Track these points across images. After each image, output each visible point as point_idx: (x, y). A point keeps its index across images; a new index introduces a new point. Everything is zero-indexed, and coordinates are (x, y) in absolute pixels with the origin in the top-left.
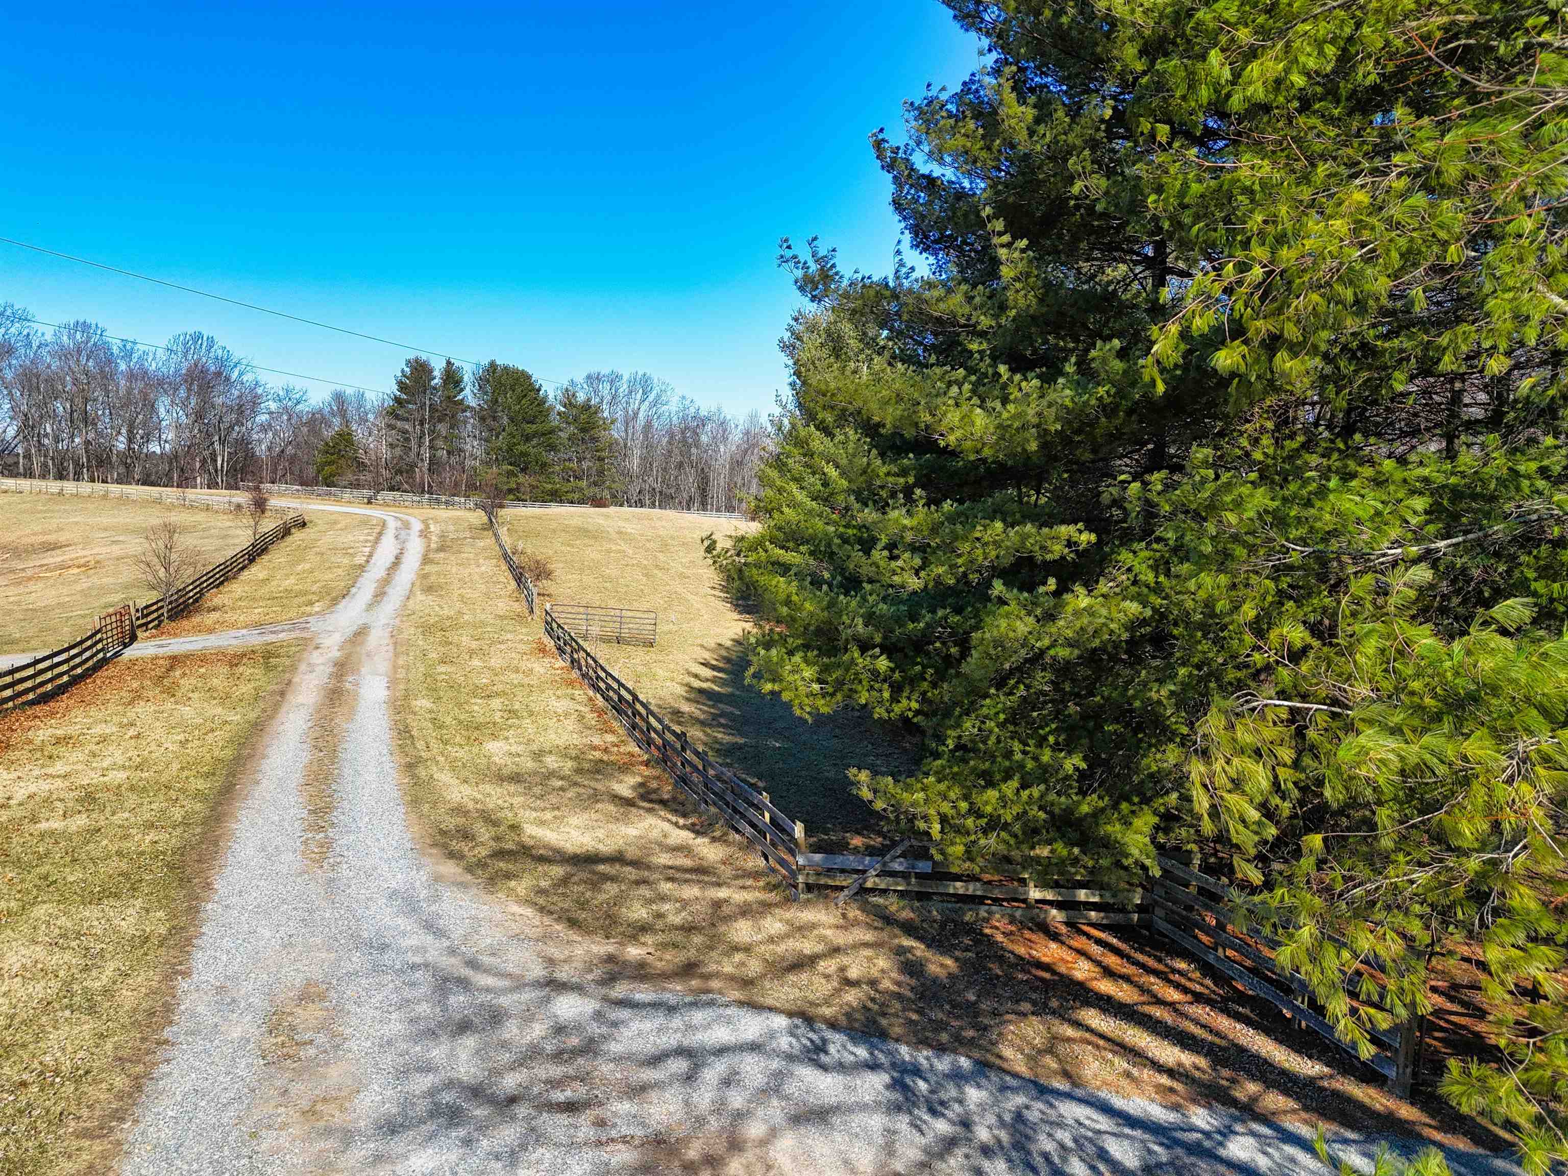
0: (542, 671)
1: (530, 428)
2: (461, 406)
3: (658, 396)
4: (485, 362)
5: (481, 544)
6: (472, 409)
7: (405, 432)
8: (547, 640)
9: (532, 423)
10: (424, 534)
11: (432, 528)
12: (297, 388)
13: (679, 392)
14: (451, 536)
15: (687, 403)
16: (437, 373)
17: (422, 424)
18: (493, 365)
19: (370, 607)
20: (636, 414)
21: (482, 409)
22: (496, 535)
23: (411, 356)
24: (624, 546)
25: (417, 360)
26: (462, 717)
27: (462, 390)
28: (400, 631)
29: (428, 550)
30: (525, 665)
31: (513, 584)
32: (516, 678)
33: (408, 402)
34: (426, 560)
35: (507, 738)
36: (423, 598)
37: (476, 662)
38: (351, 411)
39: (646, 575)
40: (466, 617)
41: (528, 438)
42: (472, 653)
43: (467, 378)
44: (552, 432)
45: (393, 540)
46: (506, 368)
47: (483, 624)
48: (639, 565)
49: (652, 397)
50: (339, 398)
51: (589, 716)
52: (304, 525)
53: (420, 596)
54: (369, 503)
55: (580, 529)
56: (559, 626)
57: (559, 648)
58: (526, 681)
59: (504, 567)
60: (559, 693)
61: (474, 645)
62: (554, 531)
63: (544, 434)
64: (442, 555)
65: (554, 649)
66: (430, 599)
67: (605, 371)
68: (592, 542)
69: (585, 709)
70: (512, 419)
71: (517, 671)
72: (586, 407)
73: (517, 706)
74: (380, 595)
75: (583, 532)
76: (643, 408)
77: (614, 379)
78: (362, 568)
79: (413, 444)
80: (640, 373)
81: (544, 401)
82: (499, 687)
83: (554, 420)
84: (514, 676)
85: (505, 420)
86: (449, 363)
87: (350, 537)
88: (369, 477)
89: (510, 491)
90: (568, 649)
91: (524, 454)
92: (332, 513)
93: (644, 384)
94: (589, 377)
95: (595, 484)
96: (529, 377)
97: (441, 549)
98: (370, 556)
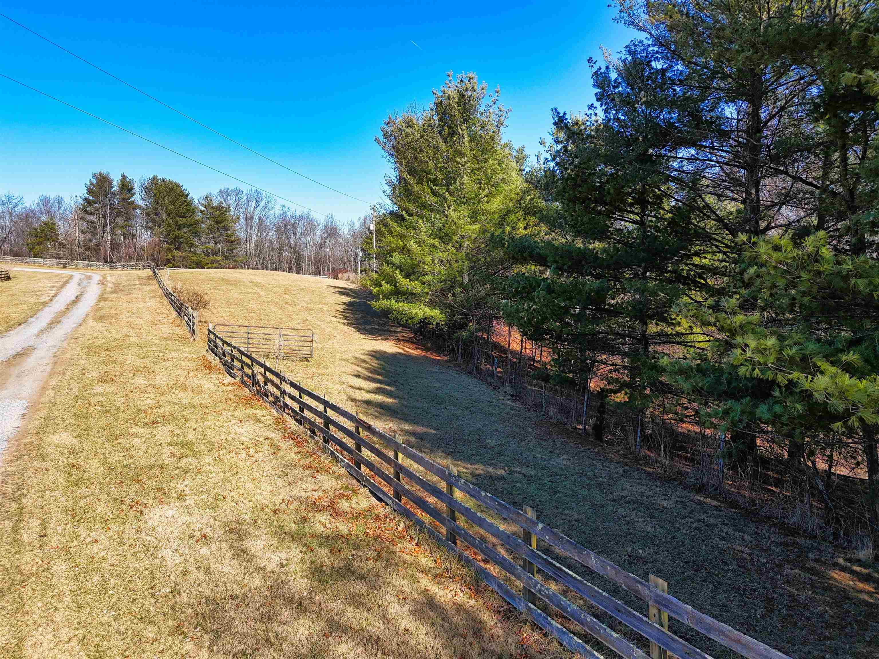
0: (212, 387)
1: (182, 221)
2: (133, 206)
3: (266, 205)
4: (149, 176)
5: (146, 288)
6: (141, 208)
7: (93, 222)
8: (211, 357)
9: (184, 217)
10: (102, 282)
11: (109, 278)
12: (16, 195)
13: (280, 202)
14: (124, 283)
15: (286, 209)
16: (115, 183)
17: (105, 217)
18: (155, 178)
19: (42, 332)
20: (252, 216)
21: (148, 207)
22: (159, 282)
23: (97, 171)
24: (257, 290)
25: (100, 174)
26: (114, 459)
27: (133, 194)
28: (64, 351)
29: (104, 292)
30: (194, 381)
31: (174, 314)
32: (185, 397)
33: (95, 203)
34: (102, 298)
35: (181, 497)
36: (95, 324)
37: (140, 381)
38: (54, 209)
39: (281, 308)
40: (132, 339)
41: (180, 227)
42: (135, 371)
43: (137, 186)
44: (197, 223)
45: (76, 286)
46: (164, 181)
47: (148, 344)
48: (272, 302)
49: (262, 204)
50: (45, 202)
51: (285, 445)
52: (8, 278)
53: (91, 323)
54: (64, 267)
55: (223, 279)
56: (224, 342)
57: (225, 364)
58: (197, 400)
59: (166, 302)
60: (238, 413)
61: (138, 363)
62: (203, 280)
63: (191, 225)
64: (115, 295)
65: (220, 366)
66: (99, 326)
67: (232, 187)
68: (232, 287)
69: (275, 436)
70: (169, 215)
71: (184, 388)
72: (220, 208)
73: (191, 436)
74: (55, 323)
75: (227, 281)
76: (256, 212)
77: (238, 193)
78: (45, 304)
79: (99, 231)
80: (254, 189)
81: (190, 204)
82: (167, 410)
83: (199, 216)
84: (182, 394)
85: (164, 216)
86: (124, 176)
87: (40, 284)
88: (66, 252)
89: (168, 261)
90: (237, 364)
91: (177, 237)
92: (35, 272)
93: (257, 196)
94: (221, 191)
95: (226, 258)
96: (179, 187)
97: (115, 292)
98: (55, 296)
